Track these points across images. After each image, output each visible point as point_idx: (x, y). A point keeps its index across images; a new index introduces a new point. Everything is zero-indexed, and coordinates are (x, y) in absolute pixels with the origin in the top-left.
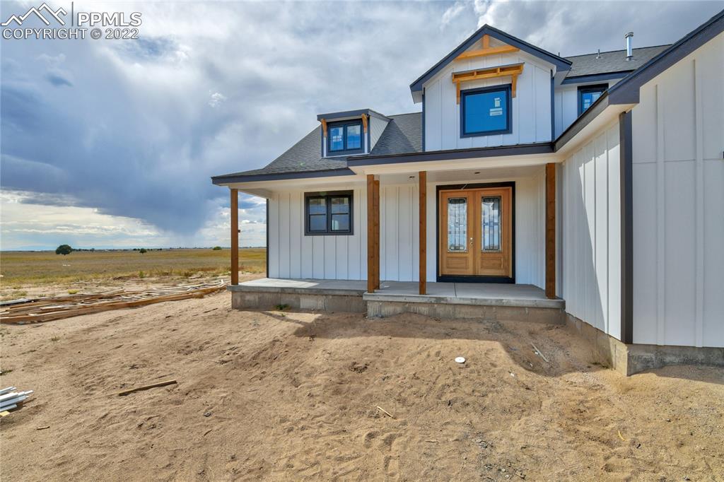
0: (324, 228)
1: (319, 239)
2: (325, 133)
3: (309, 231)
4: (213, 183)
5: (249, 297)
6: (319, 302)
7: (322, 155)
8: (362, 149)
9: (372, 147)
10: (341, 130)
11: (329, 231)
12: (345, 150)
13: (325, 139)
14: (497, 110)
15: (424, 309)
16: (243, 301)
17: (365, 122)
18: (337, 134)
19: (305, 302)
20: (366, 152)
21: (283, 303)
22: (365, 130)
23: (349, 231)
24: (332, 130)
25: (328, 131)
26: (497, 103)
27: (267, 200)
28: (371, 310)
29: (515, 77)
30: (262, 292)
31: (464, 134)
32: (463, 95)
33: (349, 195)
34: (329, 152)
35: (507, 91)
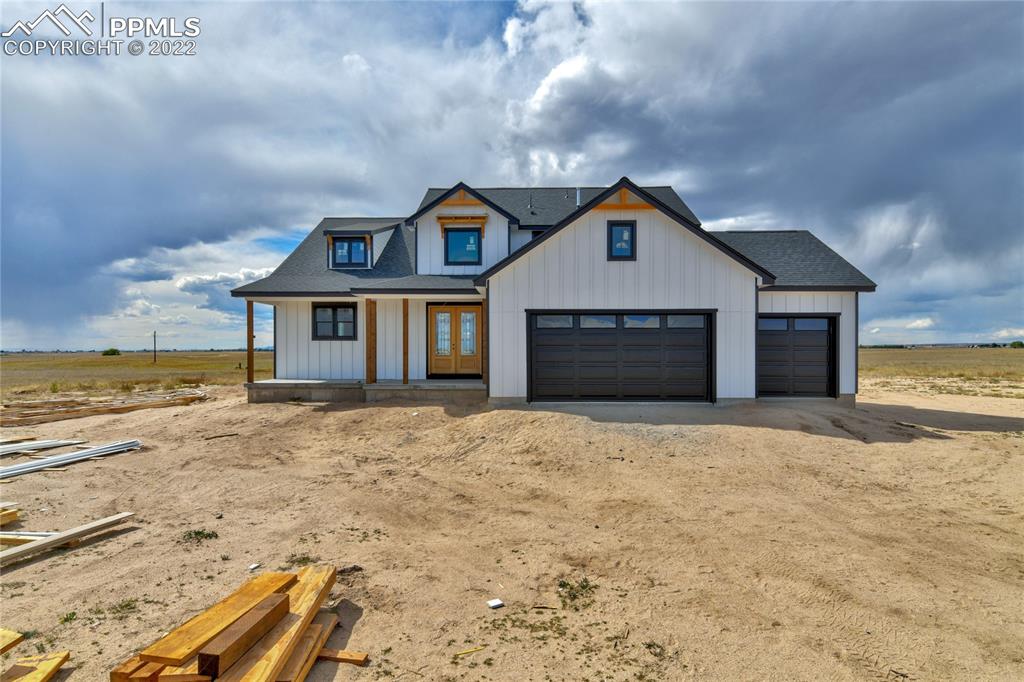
0: (331, 334)
1: (325, 344)
2: (331, 246)
3: (316, 336)
4: (233, 295)
5: (264, 393)
6: (328, 394)
7: (328, 266)
8: (365, 264)
9: (375, 262)
10: (346, 245)
11: (335, 337)
12: (350, 264)
13: (331, 252)
14: (471, 247)
15: (406, 394)
16: (259, 396)
17: (368, 241)
18: (342, 249)
19: (315, 394)
20: (369, 267)
21: (296, 397)
22: (369, 247)
23: (354, 337)
24: (338, 244)
25: (334, 245)
26: (472, 241)
27: (275, 308)
28: (368, 397)
29: (483, 224)
30: (278, 388)
31: (447, 263)
32: (446, 231)
33: (354, 306)
34: (335, 264)
35: (479, 232)
